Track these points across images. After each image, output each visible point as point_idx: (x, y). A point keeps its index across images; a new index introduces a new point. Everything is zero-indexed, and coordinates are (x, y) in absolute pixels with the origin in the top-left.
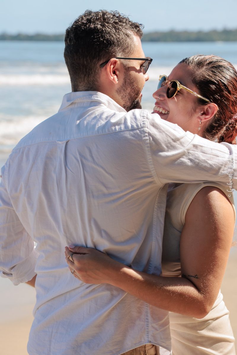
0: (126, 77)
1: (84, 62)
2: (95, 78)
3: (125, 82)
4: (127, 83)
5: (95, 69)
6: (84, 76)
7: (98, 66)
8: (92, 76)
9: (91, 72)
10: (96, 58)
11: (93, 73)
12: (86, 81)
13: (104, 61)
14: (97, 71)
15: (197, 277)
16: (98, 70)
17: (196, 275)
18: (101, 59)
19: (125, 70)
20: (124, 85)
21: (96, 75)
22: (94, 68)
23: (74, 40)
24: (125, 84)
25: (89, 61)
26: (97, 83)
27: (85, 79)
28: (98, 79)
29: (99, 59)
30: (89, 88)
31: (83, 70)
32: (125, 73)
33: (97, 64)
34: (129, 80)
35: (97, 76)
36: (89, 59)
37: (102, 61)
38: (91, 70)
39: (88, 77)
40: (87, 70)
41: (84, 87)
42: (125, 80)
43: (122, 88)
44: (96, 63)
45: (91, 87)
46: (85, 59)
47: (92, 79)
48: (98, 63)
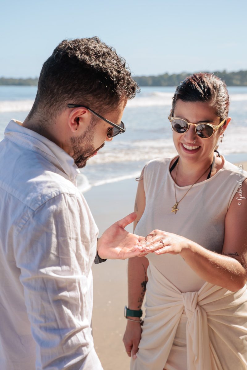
0: (88, 132)
1: (54, 89)
2: (55, 112)
3: (85, 136)
4: (85, 137)
5: (60, 104)
6: (46, 103)
7: (65, 103)
8: (53, 109)
9: (54, 104)
10: (69, 94)
11: (57, 106)
12: (45, 110)
13: (75, 103)
14: (61, 106)
15: (237, 254)
16: (63, 107)
17: (236, 253)
18: (72, 99)
19: (90, 125)
20: (82, 138)
21: (57, 110)
22: (61, 102)
23: (60, 60)
24: (84, 138)
25: (61, 92)
26: (55, 118)
27: (46, 107)
28: (58, 116)
29: (70, 97)
30: (44, 119)
31: (49, 96)
32: (89, 128)
33: (65, 101)
34: (90, 136)
35: (59, 111)
36: (61, 90)
37: (73, 102)
38: (56, 102)
39: (50, 107)
40: (53, 99)
41: (40, 115)
42: (86, 134)
43: (78, 139)
44: (66, 99)
45: (46, 119)
46: (57, 86)
47: (52, 111)
48: (68, 101)
